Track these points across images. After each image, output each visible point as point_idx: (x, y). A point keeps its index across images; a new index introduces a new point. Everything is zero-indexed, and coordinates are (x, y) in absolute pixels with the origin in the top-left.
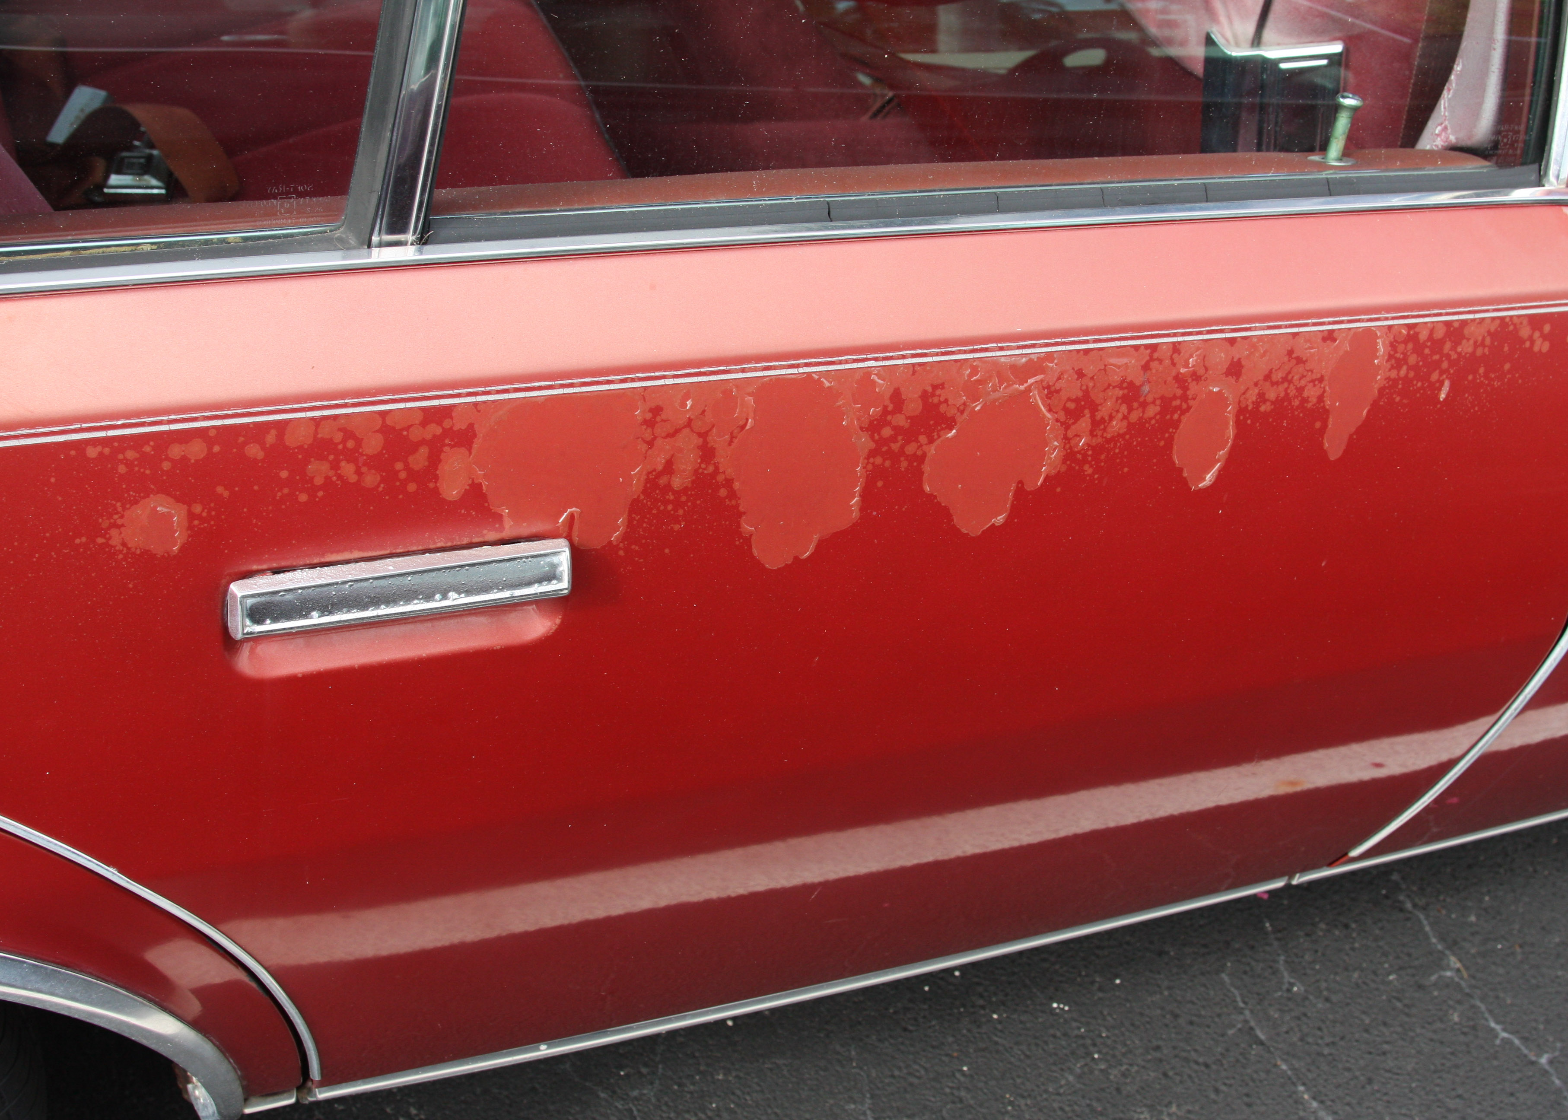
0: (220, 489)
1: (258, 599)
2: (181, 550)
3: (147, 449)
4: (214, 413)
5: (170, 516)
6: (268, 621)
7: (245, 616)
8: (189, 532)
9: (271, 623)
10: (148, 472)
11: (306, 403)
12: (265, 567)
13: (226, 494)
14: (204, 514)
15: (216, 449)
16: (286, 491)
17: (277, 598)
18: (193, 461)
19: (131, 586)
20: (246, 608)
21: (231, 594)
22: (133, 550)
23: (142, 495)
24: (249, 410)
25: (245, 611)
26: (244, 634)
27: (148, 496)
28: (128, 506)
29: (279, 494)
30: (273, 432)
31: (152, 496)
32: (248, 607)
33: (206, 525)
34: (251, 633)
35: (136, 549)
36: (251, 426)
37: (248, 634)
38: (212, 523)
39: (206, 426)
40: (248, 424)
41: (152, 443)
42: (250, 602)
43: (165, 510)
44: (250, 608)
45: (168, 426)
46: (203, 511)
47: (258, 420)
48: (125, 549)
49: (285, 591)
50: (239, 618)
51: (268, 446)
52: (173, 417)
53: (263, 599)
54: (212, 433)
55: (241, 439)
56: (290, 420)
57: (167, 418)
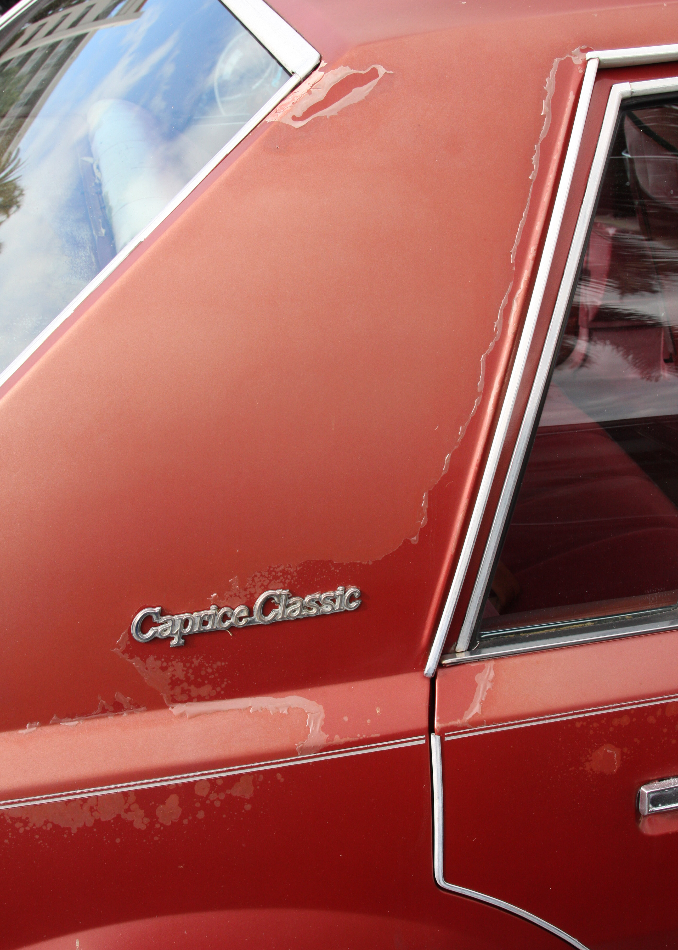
0: (636, 740)
1: (656, 794)
2: (617, 771)
3: (603, 722)
4: (633, 702)
5: (612, 754)
6: (660, 805)
7: (649, 803)
8: (621, 762)
9: (661, 806)
10: (603, 733)
11: (675, 694)
12: (656, 778)
13: (638, 742)
14: (629, 753)
15: (634, 720)
16: (666, 739)
17: (664, 793)
18: (623, 726)
19: (594, 790)
20: (650, 798)
21: (641, 792)
22: (596, 772)
23: (600, 744)
24: (649, 699)
25: (649, 800)
26: (649, 812)
27: (603, 745)
28: (594, 751)
29: (663, 740)
30: (660, 710)
31: (605, 745)
32: (651, 798)
33: (629, 758)
34: (653, 811)
35: (597, 771)
36: (650, 707)
37: (651, 812)
38: (632, 757)
39: (629, 708)
40: (649, 706)
41: (605, 719)
42: (651, 795)
43: (611, 751)
44: (652, 799)
45: (612, 710)
46: (628, 751)
47: (653, 704)
48: (592, 772)
49: (668, 789)
50: (647, 804)
51: (658, 716)
52: (614, 705)
53: (658, 794)
54: (632, 712)
55: (646, 714)
56: (668, 703)
57: (612, 706)
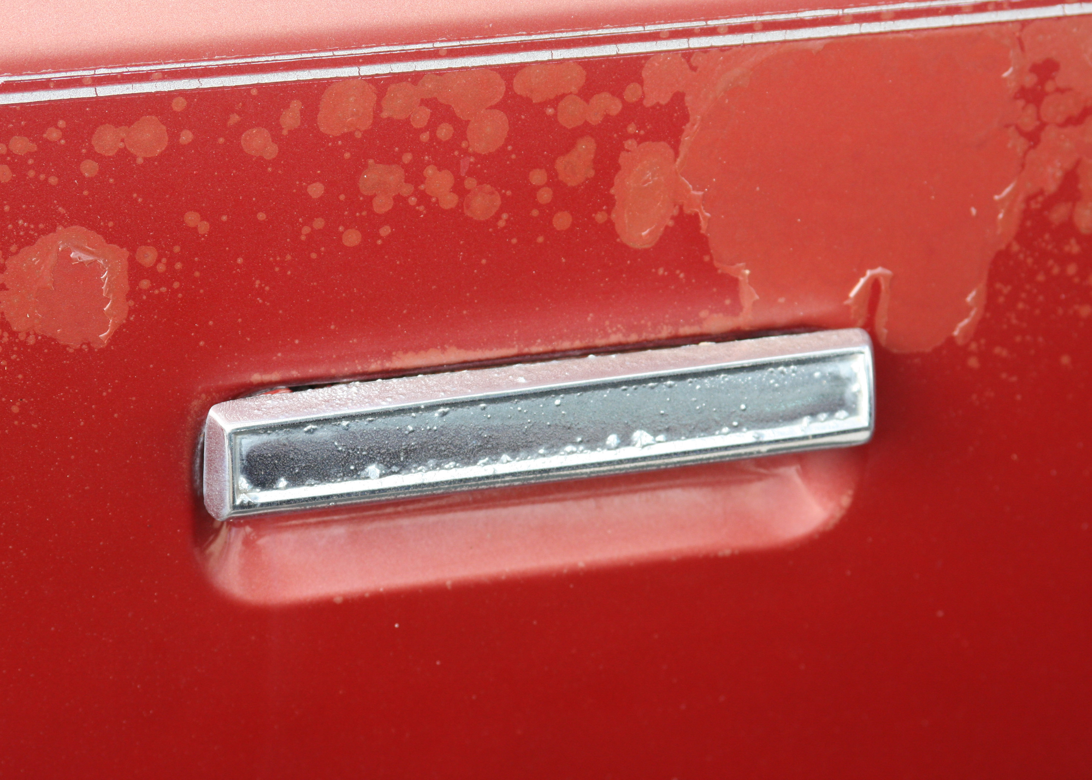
0: (192, 218)
1: (264, 438)
2: (115, 338)
3: (53, 135)
4: (182, 65)
5: (94, 269)
6: (283, 482)
7: (238, 471)
8: (131, 303)
9: (287, 487)
10: (53, 180)
11: (359, 47)
13: (204, 228)
14: (161, 268)
15: (186, 137)
16: (319, 223)
17: (299, 435)
18: (140, 161)
19: (15, 410)
20: (241, 455)
21: (210, 428)
22: (22, 337)
23: (41, 226)
24: (249, 60)
25: (238, 461)
26: (234, 507)
27: (53, 229)
28: (14, 249)
29: (306, 230)
30: (296, 105)
31: (60, 228)
32: (244, 453)
33: (163, 289)
34: (250, 506)
35: (28, 334)
36: (254, 92)
37: (242, 506)
38: (176, 285)
39: (166, 90)
40: (248, 88)
41: (61, 123)
42: (248, 443)
43: (86, 258)
44: (248, 456)
45: (92, 89)
46: (159, 261)
47: (267, 81)
49: (317, 422)
50: (227, 475)
51: (285, 132)
52: (102, 71)
53: (273, 437)
54: (179, 105)
55: (234, 119)
56: (330, 82)
57: (92, 72)
